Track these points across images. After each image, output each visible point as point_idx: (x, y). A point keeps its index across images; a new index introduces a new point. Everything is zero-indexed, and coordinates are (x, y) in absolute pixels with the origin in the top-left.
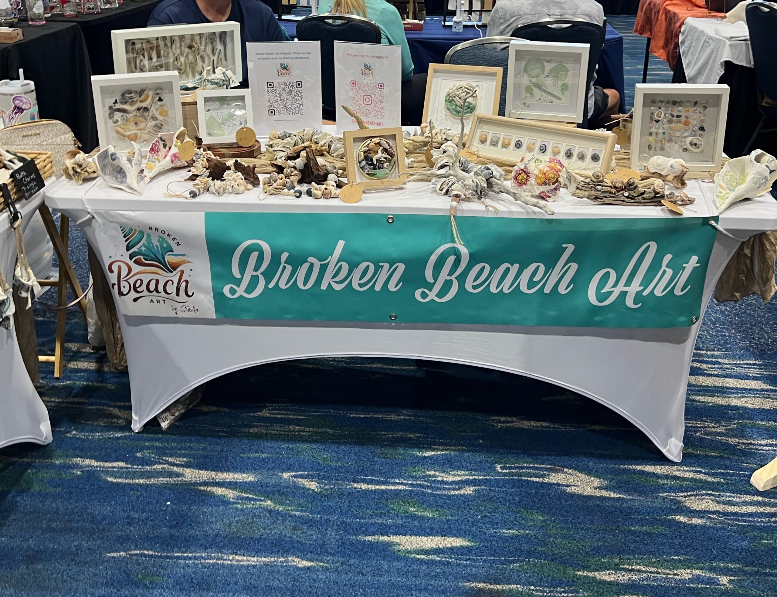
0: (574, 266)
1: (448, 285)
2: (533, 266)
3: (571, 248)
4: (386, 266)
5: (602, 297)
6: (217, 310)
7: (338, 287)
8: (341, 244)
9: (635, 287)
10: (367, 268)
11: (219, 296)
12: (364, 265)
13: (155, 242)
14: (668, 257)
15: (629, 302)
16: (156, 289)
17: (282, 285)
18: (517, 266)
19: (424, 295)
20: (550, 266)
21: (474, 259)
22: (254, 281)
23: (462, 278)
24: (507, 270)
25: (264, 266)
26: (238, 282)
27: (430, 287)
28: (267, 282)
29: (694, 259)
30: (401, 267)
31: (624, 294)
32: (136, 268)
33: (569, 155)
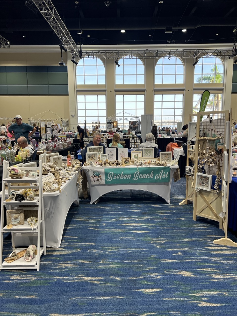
0: (153, 174)
1: (137, 177)
2: (148, 174)
3: (152, 171)
4: (129, 175)
5: (157, 178)
6: (105, 183)
7: (122, 179)
8: (123, 172)
9: (161, 177)
10: (126, 176)
11: (106, 181)
12: (126, 175)
13: (97, 173)
14: (164, 172)
15: (160, 179)
16: (97, 180)
17: (115, 179)
18: (146, 174)
19: (134, 179)
20: (150, 174)
21: (140, 173)
22: (111, 178)
23: (139, 176)
24: (144, 175)
25: (112, 176)
26: (108, 179)
27: (134, 178)
28: (113, 178)
29: (168, 172)
30: (131, 175)
31: (160, 178)
32: (95, 177)
33: (152, 161)
